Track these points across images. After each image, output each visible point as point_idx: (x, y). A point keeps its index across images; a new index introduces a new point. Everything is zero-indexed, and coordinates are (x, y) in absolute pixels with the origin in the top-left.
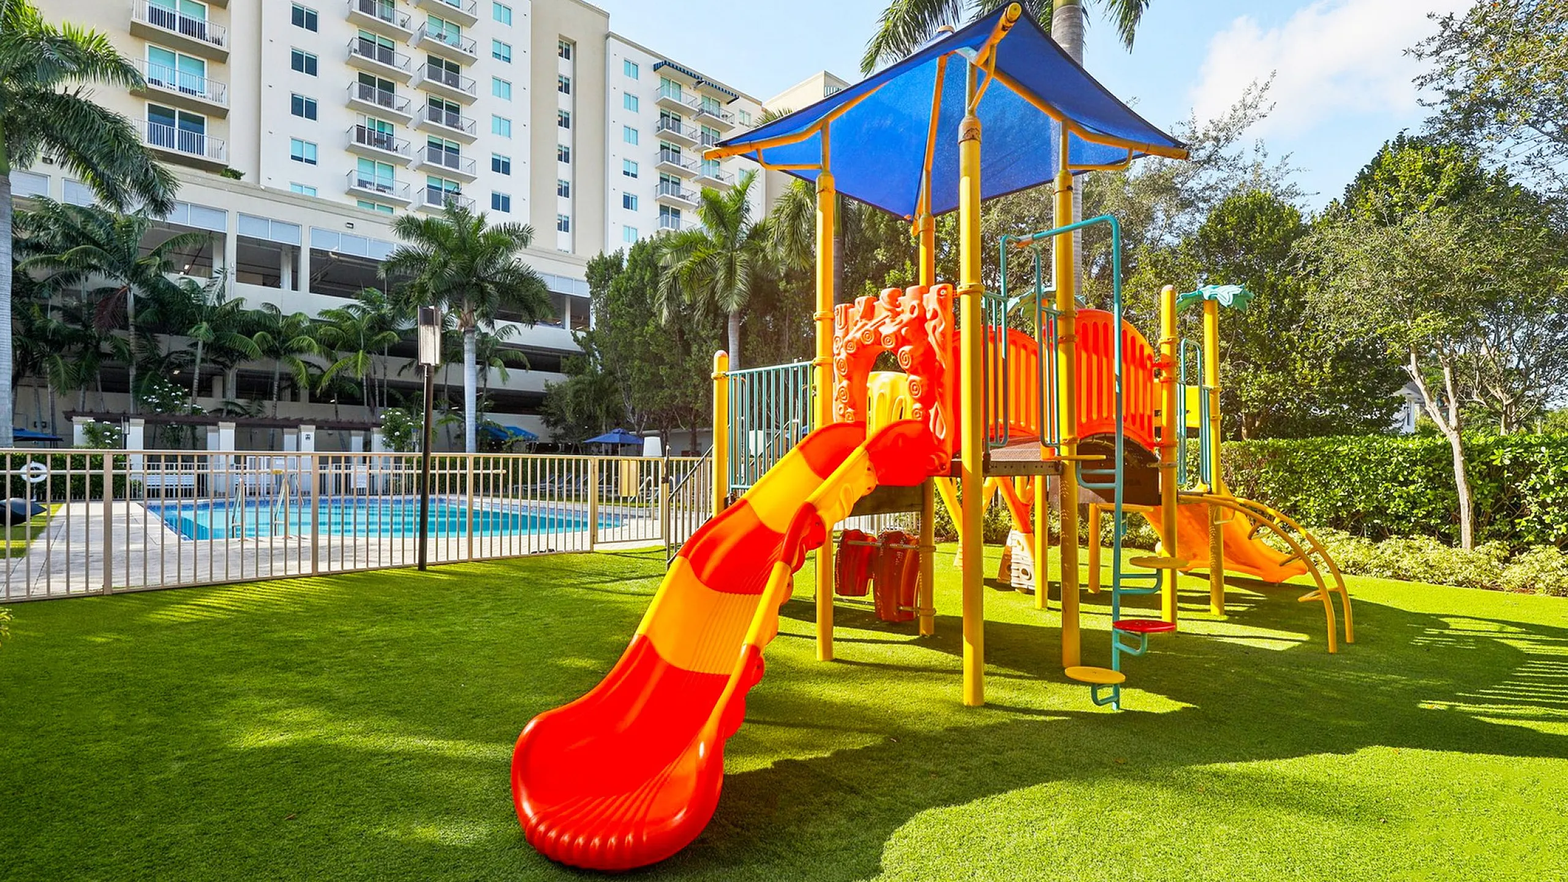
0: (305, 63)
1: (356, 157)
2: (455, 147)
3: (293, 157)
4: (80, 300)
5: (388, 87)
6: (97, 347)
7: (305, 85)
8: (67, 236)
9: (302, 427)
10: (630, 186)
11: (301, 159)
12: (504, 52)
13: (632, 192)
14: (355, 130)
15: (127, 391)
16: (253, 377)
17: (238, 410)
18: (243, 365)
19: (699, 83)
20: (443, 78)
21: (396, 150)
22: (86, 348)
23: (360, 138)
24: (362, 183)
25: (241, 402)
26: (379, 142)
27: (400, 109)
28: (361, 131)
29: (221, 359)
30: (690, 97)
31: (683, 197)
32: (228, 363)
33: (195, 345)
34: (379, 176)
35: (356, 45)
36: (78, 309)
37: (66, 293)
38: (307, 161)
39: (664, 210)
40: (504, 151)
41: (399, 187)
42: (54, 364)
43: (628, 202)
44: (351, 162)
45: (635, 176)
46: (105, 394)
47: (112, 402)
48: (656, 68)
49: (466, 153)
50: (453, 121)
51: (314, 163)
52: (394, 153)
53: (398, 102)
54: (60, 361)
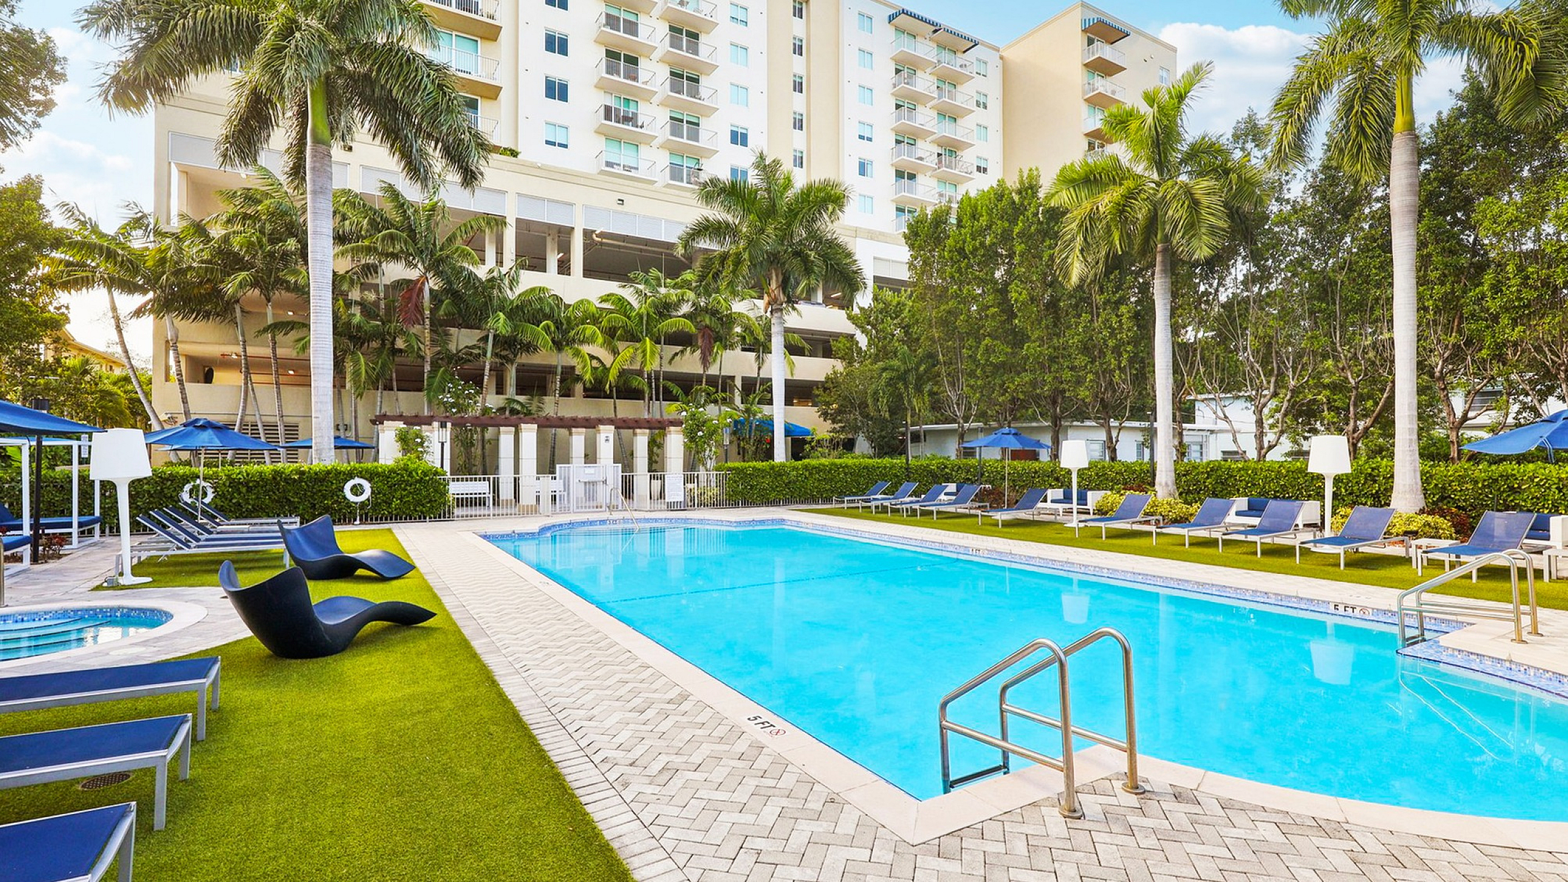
0: (557, 44)
1: (604, 138)
2: (695, 121)
3: (548, 142)
4: (377, 293)
5: (633, 61)
6: (393, 343)
7: (557, 67)
8: (373, 223)
9: (601, 427)
10: (865, 151)
11: (553, 144)
12: (741, 16)
13: (867, 156)
14: (603, 108)
15: (420, 390)
16: (533, 371)
17: (518, 407)
18: (524, 359)
19: (935, 31)
20: (684, 48)
21: (642, 127)
22: (383, 344)
23: (608, 117)
24: (609, 164)
25: (522, 399)
26: (626, 119)
27: (646, 83)
28: (608, 110)
29: (504, 353)
30: (925, 50)
31: (921, 159)
32: (511, 356)
33: (485, 339)
34: (624, 156)
35: (603, 20)
36: (376, 303)
37: (364, 287)
38: (560, 145)
39: (900, 174)
40: (742, 122)
41: (643, 166)
42: (356, 362)
43: (863, 169)
44: (601, 143)
45: (870, 139)
46: (400, 393)
47: (407, 402)
48: (891, 18)
49: (706, 125)
50: (695, 93)
51: (565, 146)
52: (639, 130)
53: (643, 75)
54: (362, 360)
